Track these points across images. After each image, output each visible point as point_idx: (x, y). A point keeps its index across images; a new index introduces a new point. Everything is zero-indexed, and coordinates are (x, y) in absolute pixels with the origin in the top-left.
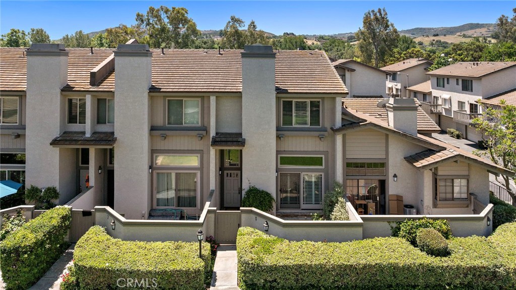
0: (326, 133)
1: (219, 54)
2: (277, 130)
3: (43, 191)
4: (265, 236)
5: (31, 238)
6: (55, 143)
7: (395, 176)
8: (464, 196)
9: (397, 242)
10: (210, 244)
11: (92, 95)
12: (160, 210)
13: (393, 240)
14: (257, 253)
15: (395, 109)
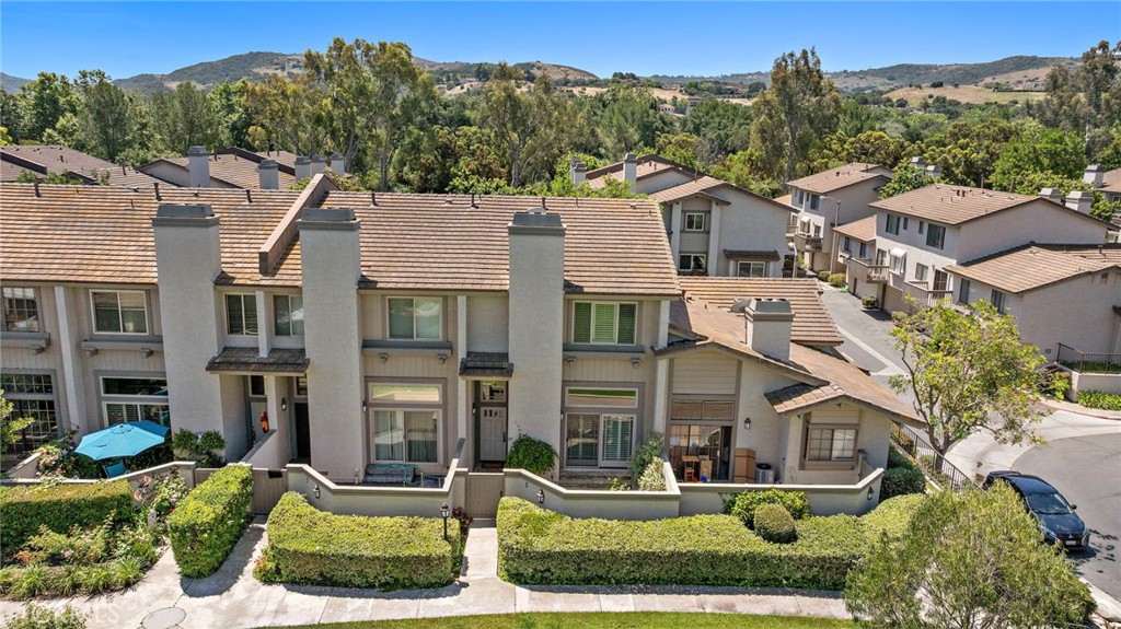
0: (642, 356)
1: (473, 206)
2: (564, 350)
3: (200, 437)
4: (538, 511)
5: (208, 514)
6: (213, 366)
7: (748, 421)
8: (849, 454)
9: (726, 521)
10: (458, 521)
11: (266, 292)
12: (381, 466)
13: (722, 519)
14: (524, 535)
15: (756, 318)
